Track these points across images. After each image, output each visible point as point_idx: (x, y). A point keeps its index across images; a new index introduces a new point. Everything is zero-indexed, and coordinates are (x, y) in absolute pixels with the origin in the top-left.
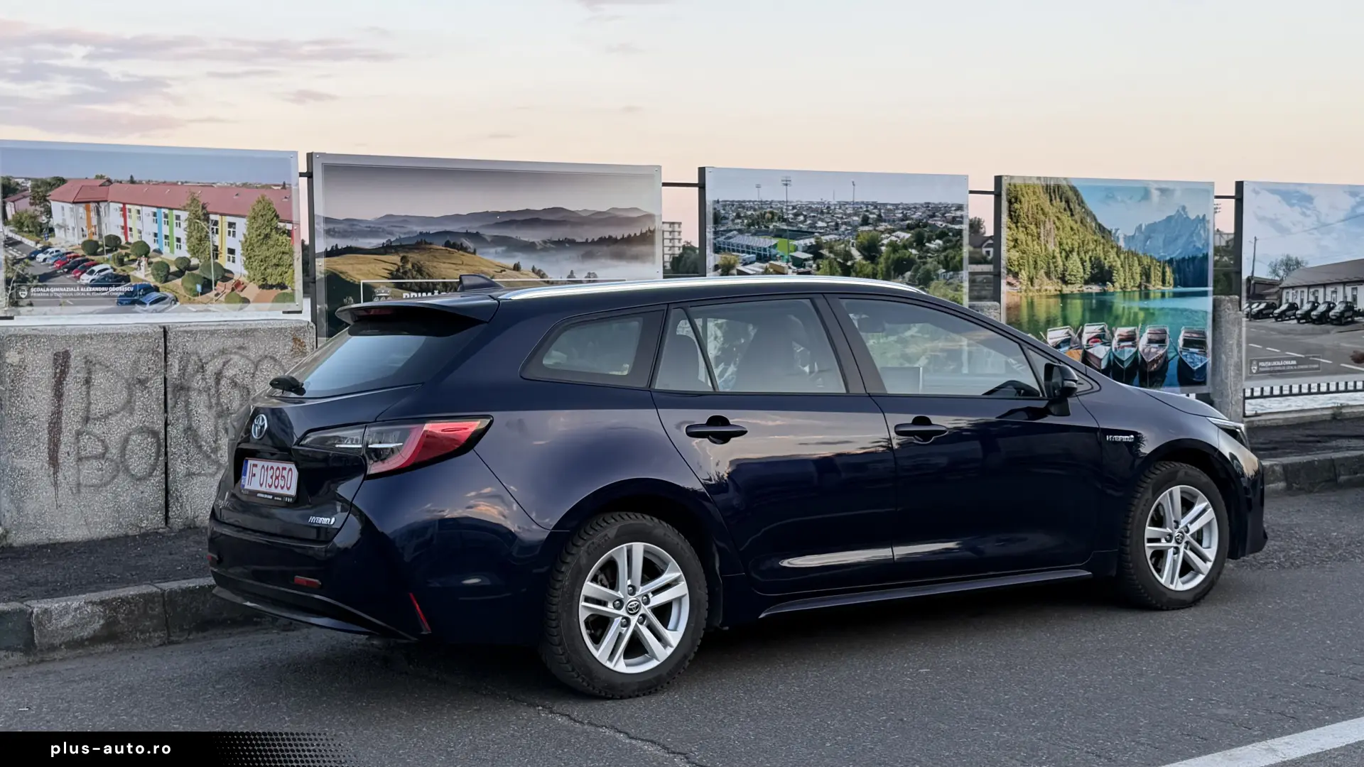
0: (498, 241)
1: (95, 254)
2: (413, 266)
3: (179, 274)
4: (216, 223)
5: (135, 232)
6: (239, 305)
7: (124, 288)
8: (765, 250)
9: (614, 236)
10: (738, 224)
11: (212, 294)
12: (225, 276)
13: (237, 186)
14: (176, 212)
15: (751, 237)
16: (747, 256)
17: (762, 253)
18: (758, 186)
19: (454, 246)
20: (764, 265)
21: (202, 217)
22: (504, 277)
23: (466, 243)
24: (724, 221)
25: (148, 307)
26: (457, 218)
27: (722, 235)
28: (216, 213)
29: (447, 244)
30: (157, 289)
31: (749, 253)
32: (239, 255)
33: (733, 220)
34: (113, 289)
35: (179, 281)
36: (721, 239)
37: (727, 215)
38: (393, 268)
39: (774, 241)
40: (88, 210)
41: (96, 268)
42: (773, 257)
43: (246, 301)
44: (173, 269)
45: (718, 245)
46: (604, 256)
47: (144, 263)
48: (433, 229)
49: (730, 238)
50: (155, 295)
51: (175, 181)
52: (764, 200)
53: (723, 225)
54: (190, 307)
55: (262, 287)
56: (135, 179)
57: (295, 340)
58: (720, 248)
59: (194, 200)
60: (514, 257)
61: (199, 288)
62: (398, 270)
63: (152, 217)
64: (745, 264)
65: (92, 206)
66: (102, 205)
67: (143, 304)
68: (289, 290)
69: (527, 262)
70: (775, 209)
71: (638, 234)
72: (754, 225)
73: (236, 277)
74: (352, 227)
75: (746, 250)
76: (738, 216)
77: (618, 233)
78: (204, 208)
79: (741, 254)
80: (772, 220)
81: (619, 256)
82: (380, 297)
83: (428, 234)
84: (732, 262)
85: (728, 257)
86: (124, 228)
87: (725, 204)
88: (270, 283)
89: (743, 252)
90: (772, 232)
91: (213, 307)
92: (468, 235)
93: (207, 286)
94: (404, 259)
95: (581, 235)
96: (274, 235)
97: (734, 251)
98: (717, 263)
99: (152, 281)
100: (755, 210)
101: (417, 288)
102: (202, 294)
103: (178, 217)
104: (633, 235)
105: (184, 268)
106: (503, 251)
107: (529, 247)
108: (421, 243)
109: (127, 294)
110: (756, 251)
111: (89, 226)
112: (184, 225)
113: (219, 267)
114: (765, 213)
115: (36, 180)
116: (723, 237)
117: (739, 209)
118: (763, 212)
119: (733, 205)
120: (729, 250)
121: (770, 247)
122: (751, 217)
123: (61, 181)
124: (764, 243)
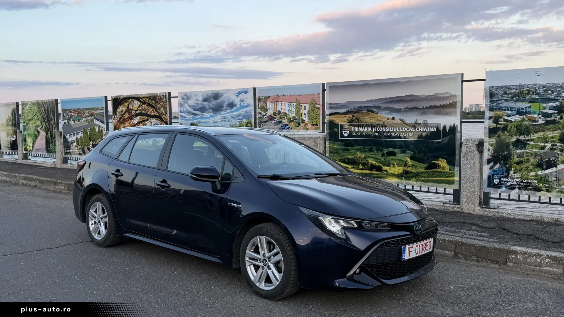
0: (386, 109)
1: (275, 116)
2: (356, 118)
3: (293, 121)
4: (302, 106)
5: (284, 110)
6: (306, 130)
8: (523, 109)
9: (436, 105)
10: (505, 97)
11: (300, 127)
12: (303, 121)
13: (307, 95)
14: (293, 104)
15: (514, 103)
16: (511, 112)
17: (521, 110)
18: (519, 78)
19: (370, 111)
20: (522, 117)
21: (299, 104)
22: (388, 122)
23: (374, 110)
24: (496, 96)
26: (371, 101)
27: (495, 102)
28: (302, 103)
29: (368, 110)
30: (288, 125)
31: (512, 111)
32: (307, 116)
33: (502, 95)
34: (279, 125)
35: (293, 123)
36: (494, 104)
37: (498, 93)
38: (349, 119)
39: (529, 105)
40: (274, 104)
41: (276, 119)
42: (530, 113)
43: (308, 129)
44: (292, 119)
45: (492, 107)
46: (431, 113)
47: (285, 118)
48: (363, 105)
49: (500, 104)
50: (287, 127)
51: (293, 94)
52: (523, 84)
53: (496, 98)
54: (295, 131)
55: (312, 125)
56: (284, 95)
57: (315, 141)
58: (493, 109)
59: (297, 100)
60: (392, 114)
61: (297, 125)
62: (351, 120)
63: (287, 105)
64: (509, 116)
65: (275, 103)
66: (277, 102)
67: (285, 129)
68: (318, 126)
69: (397, 116)
70: (530, 88)
71: (448, 104)
72: (515, 97)
73: (306, 122)
74: (337, 106)
75: (510, 109)
76: (505, 93)
77: (438, 104)
78: (299, 102)
79: (506, 111)
80: (528, 94)
81: (439, 113)
82: (345, 129)
83: (361, 107)
84: (501, 115)
85: (499, 113)
86: (282, 108)
87: (497, 88)
88: (314, 124)
89: (508, 110)
90: (528, 100)
91: (300, 130)
92: (375, 107)
93: (299, 124)
94: (353, 116)
95: (420, 105)
96: (315, 109)
97: (502, 110)
98: (491, 116)
99: (287, 123)
100: (516, 90)
101: (357, 126)
102: (298, 127)
104: (445, 104)
105: (294, 119)
106: (389, 112)
107: (399, 111)
108: (359, 110)
109: (282, 126)
110: (517, 110)
111: (274, 108)
112: (294, 107)
113: (302, 119)
114: (523, 91)
115: (264, 97)
116: (496, 103)
117: (506, 89)
118: (522, 90)
119: (502, 88)
120: (499, 109)
121: (526, 107)
122: (514, 93)
123: (269, 97)
124: (522, 105)
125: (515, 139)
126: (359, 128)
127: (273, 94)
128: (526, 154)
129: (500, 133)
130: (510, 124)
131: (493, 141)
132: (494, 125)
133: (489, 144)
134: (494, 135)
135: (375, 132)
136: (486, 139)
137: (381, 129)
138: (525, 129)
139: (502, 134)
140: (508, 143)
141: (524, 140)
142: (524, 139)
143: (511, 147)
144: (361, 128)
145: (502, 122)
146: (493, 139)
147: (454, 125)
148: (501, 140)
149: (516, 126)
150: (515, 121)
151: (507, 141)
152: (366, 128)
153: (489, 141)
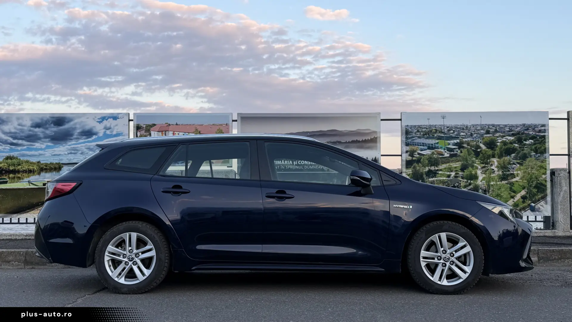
8: (432, 144)
9: (358, 140)
10: (418, 134)
13: (211, 125)
15: (425, 140)
16: (423, 147)
17: (431, 146)
18: (428, 119)
20: (432, 151)
24: (410, 133)
27: (410, 139)
31: (424, 146)
33: (415, 133)
36: (410, 140)
37: (412, 131)
39: (437, 141)
40: (162, 133)
42: (438, 148)
45: (407, 143)
46: (354, 147)
49: (414, 140)
52: (432, 124)
53: (410, 135)
56: (178, 123)
58: (409, 144)
59: (196, 130)
64: (422, 150)
65: (164, 132)
66: (167, 132)
70: (437, 128)
71: (369, 139)
72: (426, 135)
75: (422, 145)
76: (418, 131)
77: (360, 139)
78: (199, 133)
79: (419, 147)
80: (436, 133)
81: (361, 148)
84: (415, 149)
85: (413, 148)
87: (411, 127)
89: (421, 145)
90: (436, 137)
95: (343, 140)
97: (416, 145)
98: (407, 150)
100: (427, 129)
104: (367, 139)
110: (428, 145)
114: (432, 130)
115: (147, 125)
116: (411, 140)
117: (419, 128)
118: (431, 130)
119: (415, 127)
120: (413, 145)
121: (435, 144)
122: (425, 131)
123: (155, 125)
124: (432, 142)
125: (427, 169)
126: (278, 161)
128: (436, 181)
129: (415, 164)
130: (423, 157)
131: (410, 171)
132: (410, 158)
133: (406, 174)
134: (410, 166)
135: (296, 165)
136: (404, 170)
137: (303, 162)
138: (434, 161)
139: (417, 165)
140: (422, 173)
141: (434, 170)
142: (434, 169)
143: (424, 176)
144: (280, 161)
145: (416, 155)
146: (409, 169)
147: (376, 158)
148: (416, 171)
149: (428, 159)
150: (426, 155)
151: (421, 171)
152: (285, 161)
153: (407, 171)
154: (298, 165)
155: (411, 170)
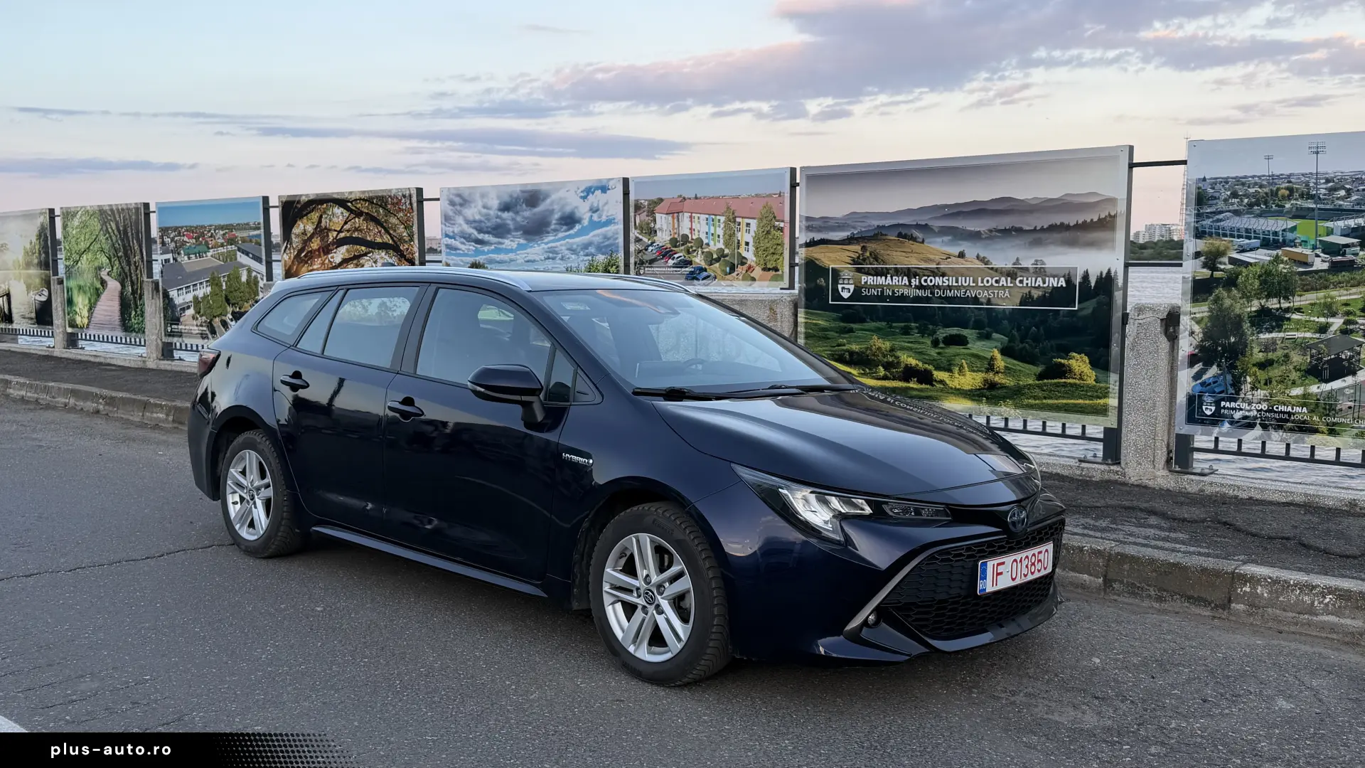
0: (944, 231)
1: (676, 247)
2: (870, 254)
3: (718, 260)
4: (739, 224)
5: (696, 232)
6: (750, 282)
7: (689, 269)
8: (1276, 233)
9: (1066, 222)
10: (1233, 204)
11: (734, 274)
12: (743, 261)
13: (752, 196)
14: (718, 217)
15: (1255, 219)
16: (1247, 241)
17: (1271, 237)
18: (1268, 158)
19: (905, 237)
20: (1275, 252)
21: (732, 219)
22: (949, 263)
23: (916, 233)
24: (1210, 202)
25: (701, 282)
26: (910, 212)
27: (1208, 217)
28: (739, 217)
29: (900, 235)
30: (705, 270)
31: (1249, 238)
32: (751, 248)
33: (1226, 200)
34: (683, 269)
35: (717, 265)
36: (1207, 222)
37: (1217, 195)
38: (855, 256)
39: (1291, 224)
40: (673, 218)
41: (676, 256)
42: (1293, 243)
43: (753, 279)
44: (715, 256)
45: (1200, 229)
46: (1054, 243)
47: (700, 252)
48: (887, 223)
49: (1220, 220)
50: (705, 274)
51: (718, 195)
52: (1277, 172)
53: (1210, 206)
54: (722, 283)
55: (764, 269)
56: (698, 196)
57: (771, 309)
58: (1204, 232)
59: (728, 208)
60: (960, 245)
61: (728, 269)
62: (858, 258)
63: (705, 222)
64: (1242, 251)
65: (676, 215)
66: (680, 214)
67: (698, 279)
68: (780, 273)
69: (971, 250)
70: (1295, 183)
71: (1095, 220)
72: (1259, 205)
73: (749, 262)
74: (825, 223)
75: (1244, 234)
76: (1234, 195)
77: (1071, 220)
78: (733, 214)
79: (1236, 240)
80: (1289, 197)
81: (1072, 243)
82: (844, 279)
83: (884, 227)
84: (1222, 248)
85: (1217, 243)
86: (691, 229)
87: (1215, 182)
88: (768, 266)
89: (1239, 237)
90: (1289, 212)
91: (735, 283)
92: (918, 227)
93: (733, 269)
94: (864, 248)
95: (1029, 223)
96: (773, 232)
97: (1225, 235)
98: (1198, 250)
99: (703, 265)
100: (1261, 187)
101: (873, 272)
102: (730, 273)
103: (719, 220)
104: (1089, 221)
105: (722, 255)
106: (950, 241)
107: (975, 236)
108: (878, 235)
109: (692, 273)
110: (1261, 236)
111: (674, 228)
112: (722, 226)
113: (739, 254)
114: (1278, 189)
115: (649, 201)
116: (1211, 220)
117: (1236, 187)
118: (1275, 189)
119: (1227, 183)
120: (1218, 234)
121: (1284, 230)
122: (1255, 195)
123: (661, 200)
124: (1275, 226)
125: (1255, 306)
126: (879, 277)
127: (669, 194)
128: (1282, 342)
129: (1220, 291)
130: (1244, 270)
131: (1203, 310)
132: (1206, 273)
133: (1192, 319)
134: (1205, 296)
135: (916, 287)
136: (1187, 306)
137: (931, 281)
138: (1279, 283)
139: (1225, 294)
140: (1239, 316)
141: (1277, 310)
142: (1278, 306)
143: (1246, 325)
144: (883, 278)
145: (1225, 264)
146: (1202, 306)
147: (1109, 271)
148: (1220, 310)
149: (1260, 276)
150: (1255, 264)
151: (1237, 311)
152: (894, 278)
153: (1193, 310)
154: (920, 287)
155: (1205, 308)
